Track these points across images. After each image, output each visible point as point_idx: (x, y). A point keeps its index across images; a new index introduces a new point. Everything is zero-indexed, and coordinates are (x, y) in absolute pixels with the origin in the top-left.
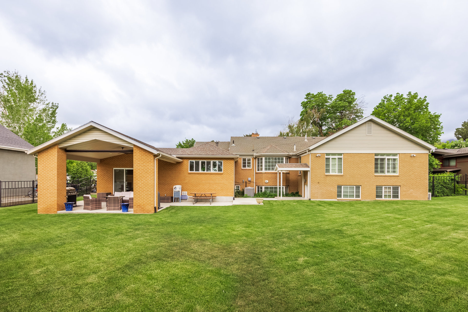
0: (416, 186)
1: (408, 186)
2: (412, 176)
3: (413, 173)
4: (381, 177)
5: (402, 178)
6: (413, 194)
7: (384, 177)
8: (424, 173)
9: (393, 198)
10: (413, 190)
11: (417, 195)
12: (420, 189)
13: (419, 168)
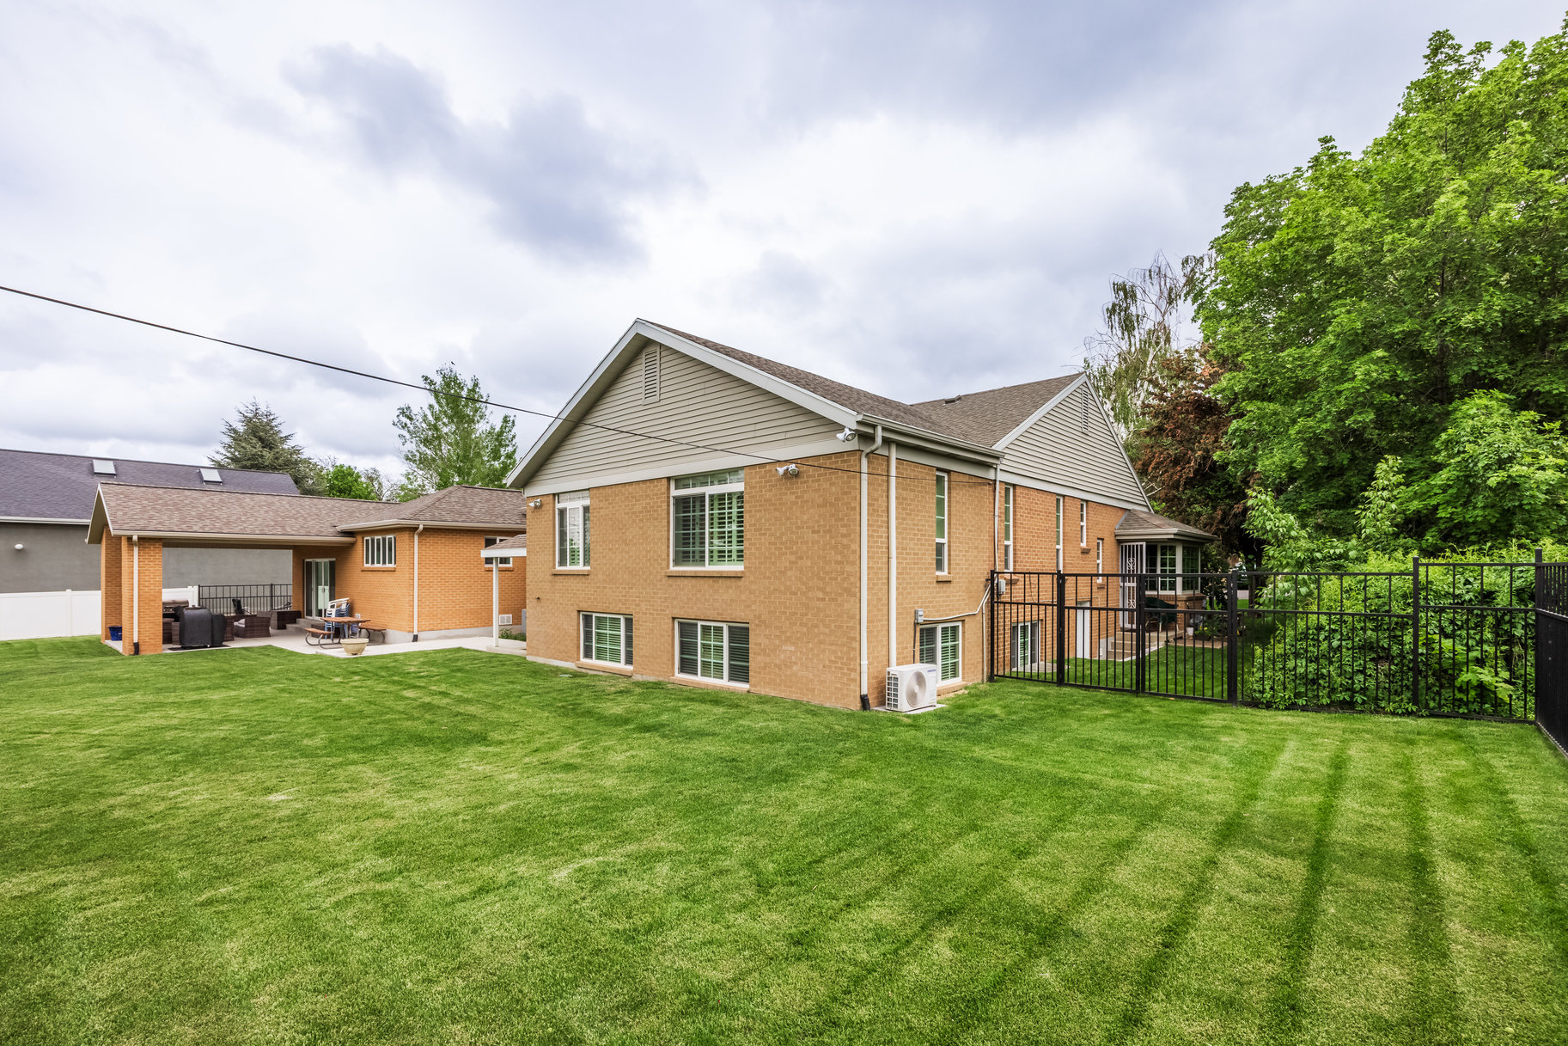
0: (805, 630)
1: (776, 627)
2: (789, 573)
3: (793, 558)
4: (686, 581)
5: (753, 587)
6: (795, 668)
7: (694, 581)
8: (839, 558)
9: (731, 678)
10: (793, 648)
11: (811, 676)
12: (821, 642)
13: (819, 532)
